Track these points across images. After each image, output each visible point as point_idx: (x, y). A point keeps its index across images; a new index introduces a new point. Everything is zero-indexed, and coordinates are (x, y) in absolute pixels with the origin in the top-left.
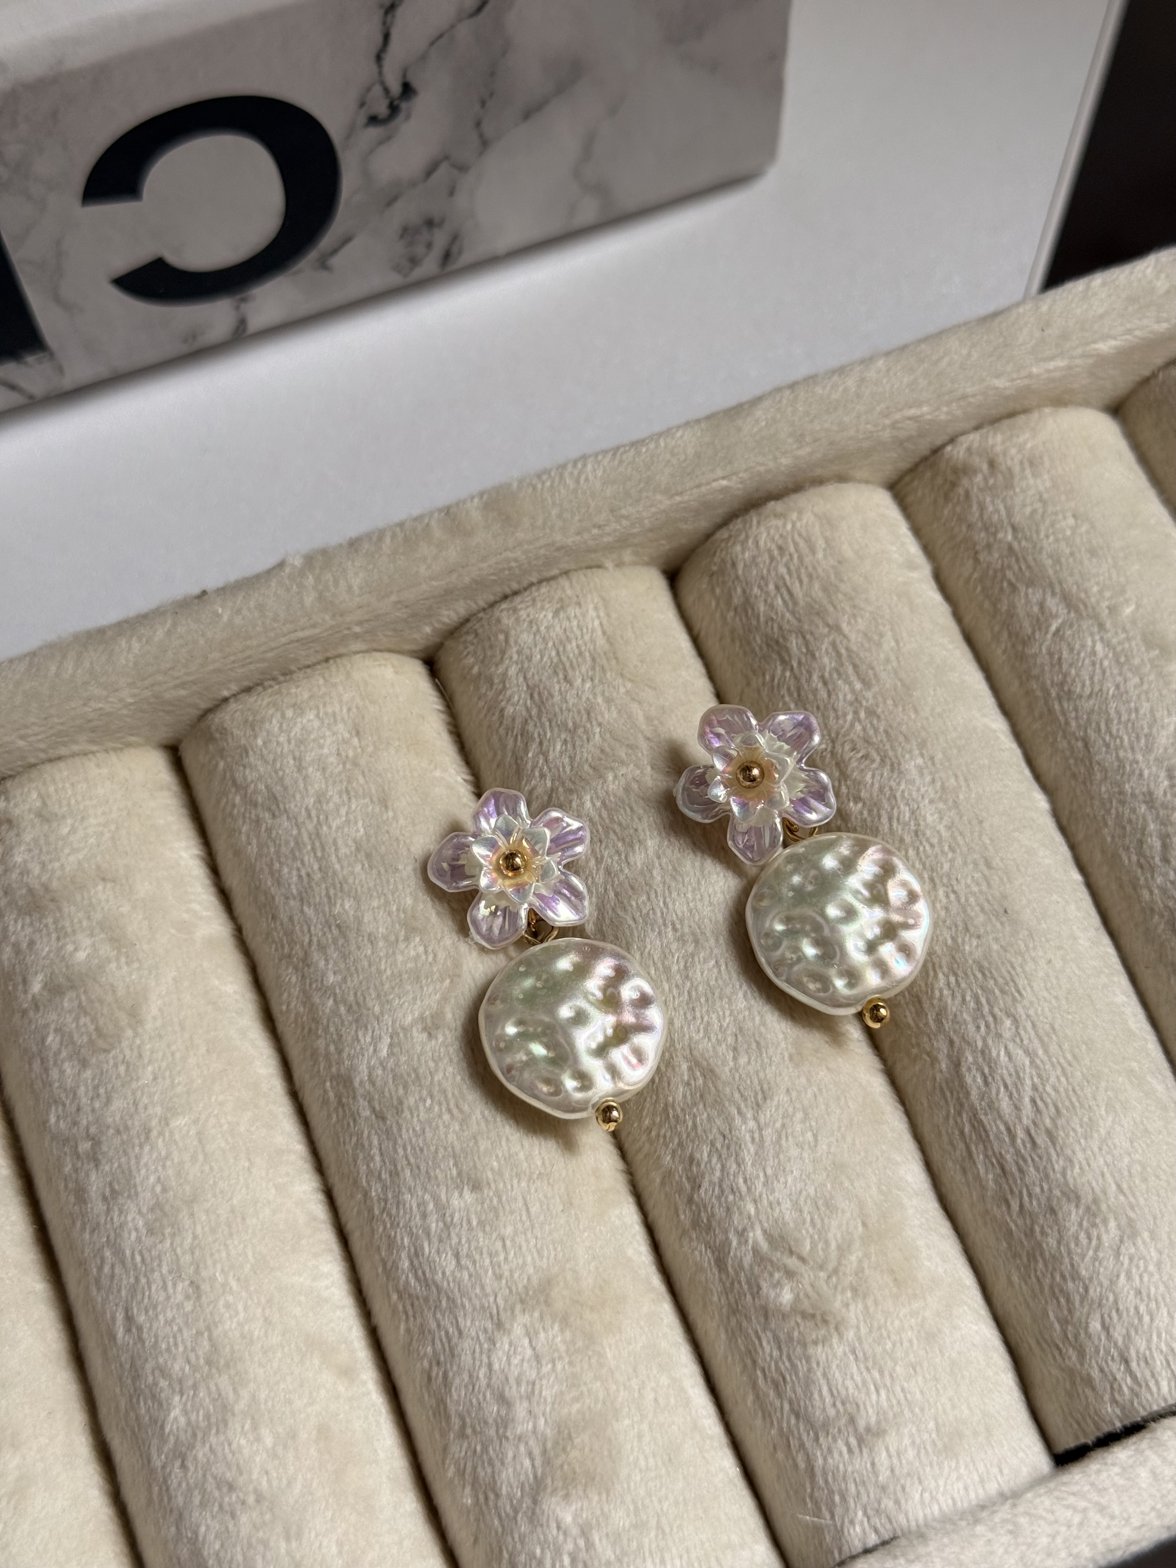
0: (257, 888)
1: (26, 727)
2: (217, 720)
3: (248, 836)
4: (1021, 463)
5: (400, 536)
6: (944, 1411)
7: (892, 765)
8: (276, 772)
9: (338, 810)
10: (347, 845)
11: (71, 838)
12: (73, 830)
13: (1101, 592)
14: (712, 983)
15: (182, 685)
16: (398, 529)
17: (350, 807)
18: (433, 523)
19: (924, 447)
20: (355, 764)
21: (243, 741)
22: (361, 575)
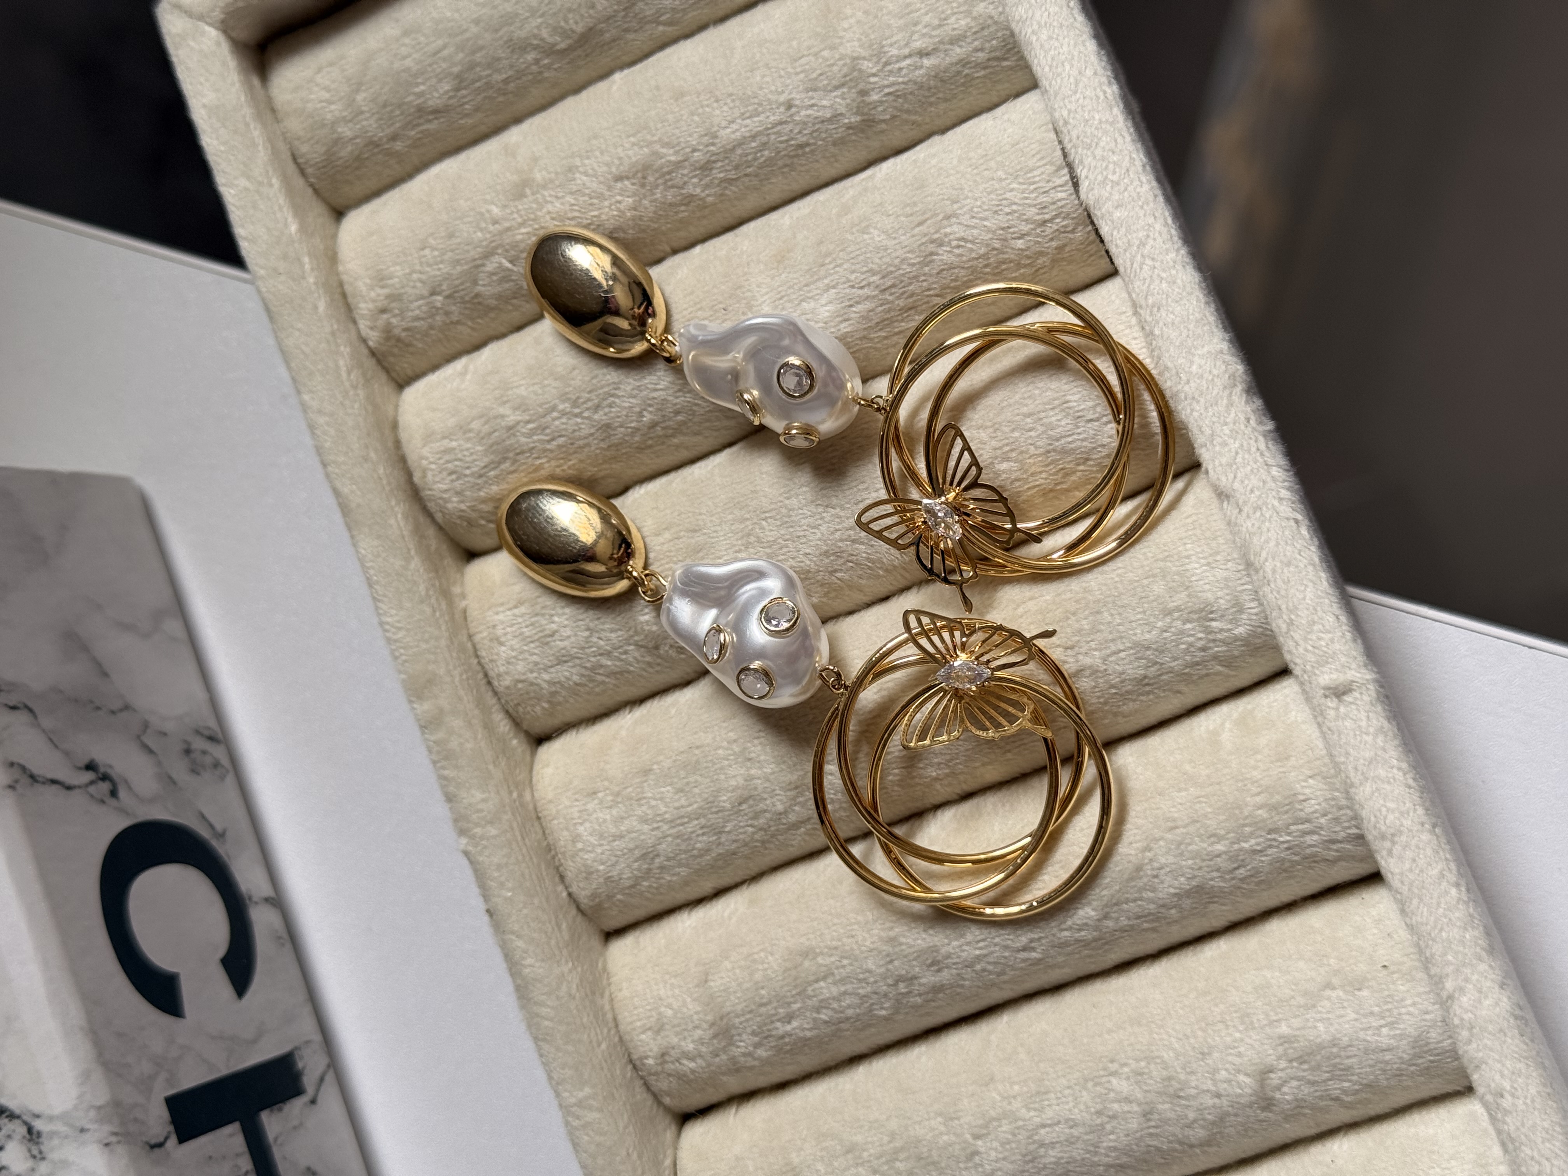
0: (713, 867)
1: (591, 1042)
2: (586, 901)
3: (674, 875)
4: (382, 287)
5: (443, 763)
7: (615, 388)
8: (625, 854)
9: (653, 807)
10: (679, 799)
11: (675, 1007)
12: (669, 1006)
13: (481, 230)
14: (779, 523)
15: (559, 926)
16: (439, 765)
17: (651, 798)
18: (433, 738)
19: (370, 363)
20: (618, 794)
21: (601, 880)
22: (473, 792)
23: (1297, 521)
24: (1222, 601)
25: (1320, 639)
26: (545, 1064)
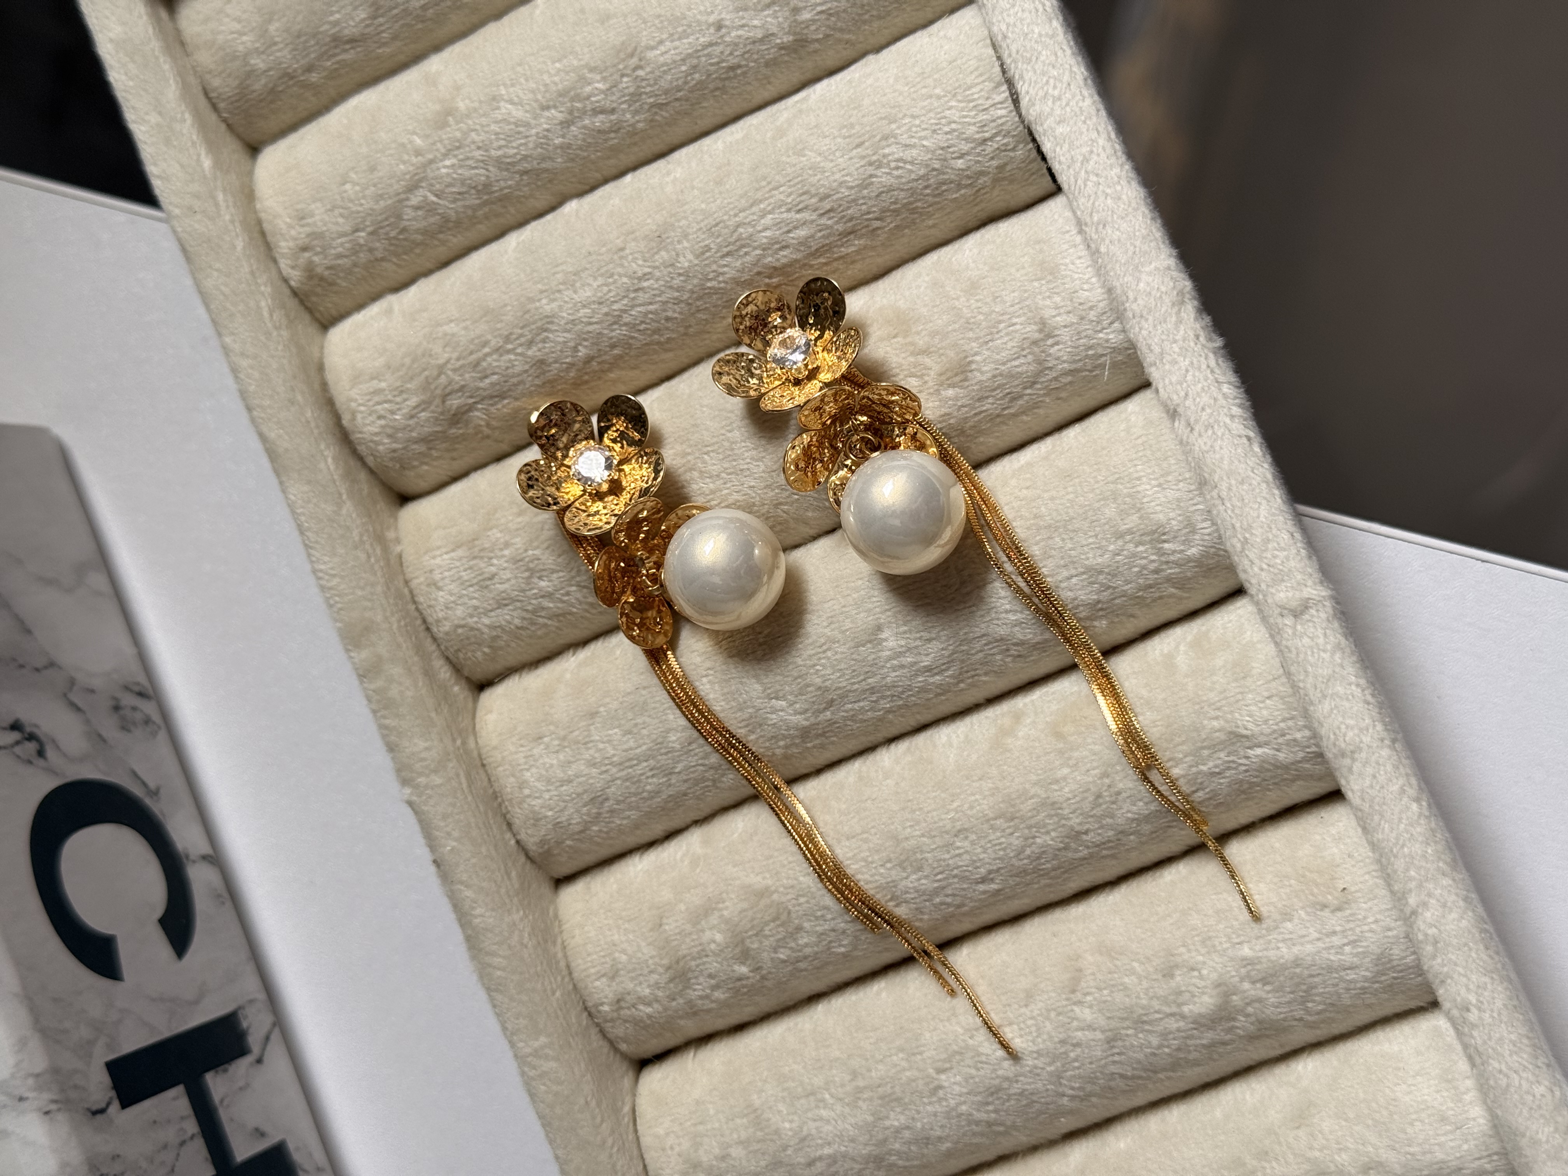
0: (663, 809)
1: (545, 991)
2: (534, 848)
3: (624, 818)
4: (303, 226)
5: (383, 712)
6: (1026, 275)
7: (548, 323)
8: (573, 799)
9: (601, 750)
10: (627, 741)
11: (630, 952)
12: (624, 951)
13: (404, 163)
14: (721, 457)
15: (508, 874)
16: (379, 714)
17: (597, 741)
18: (373, 686)
19: (292, 303)
20: (564, 738)
21: (550, 826)
22: (416, 741)
23: (1249, 439)
24: (1174, 522)
25: (1275, 557)
26: (498, 1015)
